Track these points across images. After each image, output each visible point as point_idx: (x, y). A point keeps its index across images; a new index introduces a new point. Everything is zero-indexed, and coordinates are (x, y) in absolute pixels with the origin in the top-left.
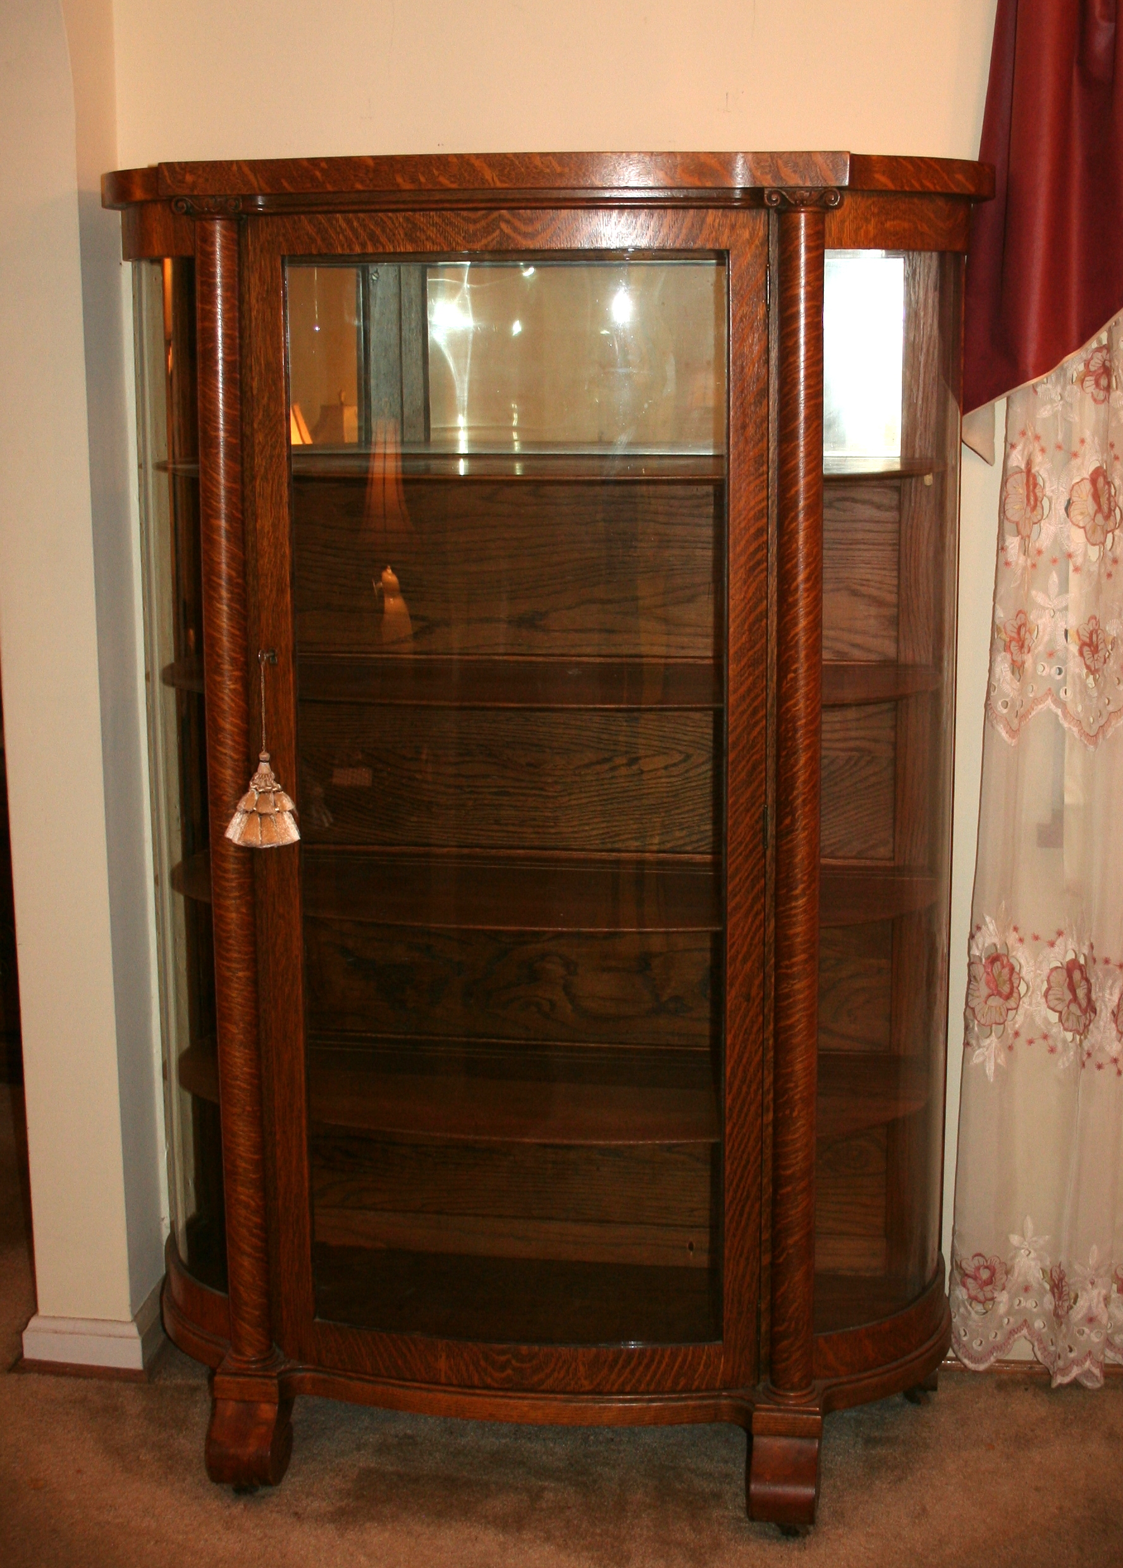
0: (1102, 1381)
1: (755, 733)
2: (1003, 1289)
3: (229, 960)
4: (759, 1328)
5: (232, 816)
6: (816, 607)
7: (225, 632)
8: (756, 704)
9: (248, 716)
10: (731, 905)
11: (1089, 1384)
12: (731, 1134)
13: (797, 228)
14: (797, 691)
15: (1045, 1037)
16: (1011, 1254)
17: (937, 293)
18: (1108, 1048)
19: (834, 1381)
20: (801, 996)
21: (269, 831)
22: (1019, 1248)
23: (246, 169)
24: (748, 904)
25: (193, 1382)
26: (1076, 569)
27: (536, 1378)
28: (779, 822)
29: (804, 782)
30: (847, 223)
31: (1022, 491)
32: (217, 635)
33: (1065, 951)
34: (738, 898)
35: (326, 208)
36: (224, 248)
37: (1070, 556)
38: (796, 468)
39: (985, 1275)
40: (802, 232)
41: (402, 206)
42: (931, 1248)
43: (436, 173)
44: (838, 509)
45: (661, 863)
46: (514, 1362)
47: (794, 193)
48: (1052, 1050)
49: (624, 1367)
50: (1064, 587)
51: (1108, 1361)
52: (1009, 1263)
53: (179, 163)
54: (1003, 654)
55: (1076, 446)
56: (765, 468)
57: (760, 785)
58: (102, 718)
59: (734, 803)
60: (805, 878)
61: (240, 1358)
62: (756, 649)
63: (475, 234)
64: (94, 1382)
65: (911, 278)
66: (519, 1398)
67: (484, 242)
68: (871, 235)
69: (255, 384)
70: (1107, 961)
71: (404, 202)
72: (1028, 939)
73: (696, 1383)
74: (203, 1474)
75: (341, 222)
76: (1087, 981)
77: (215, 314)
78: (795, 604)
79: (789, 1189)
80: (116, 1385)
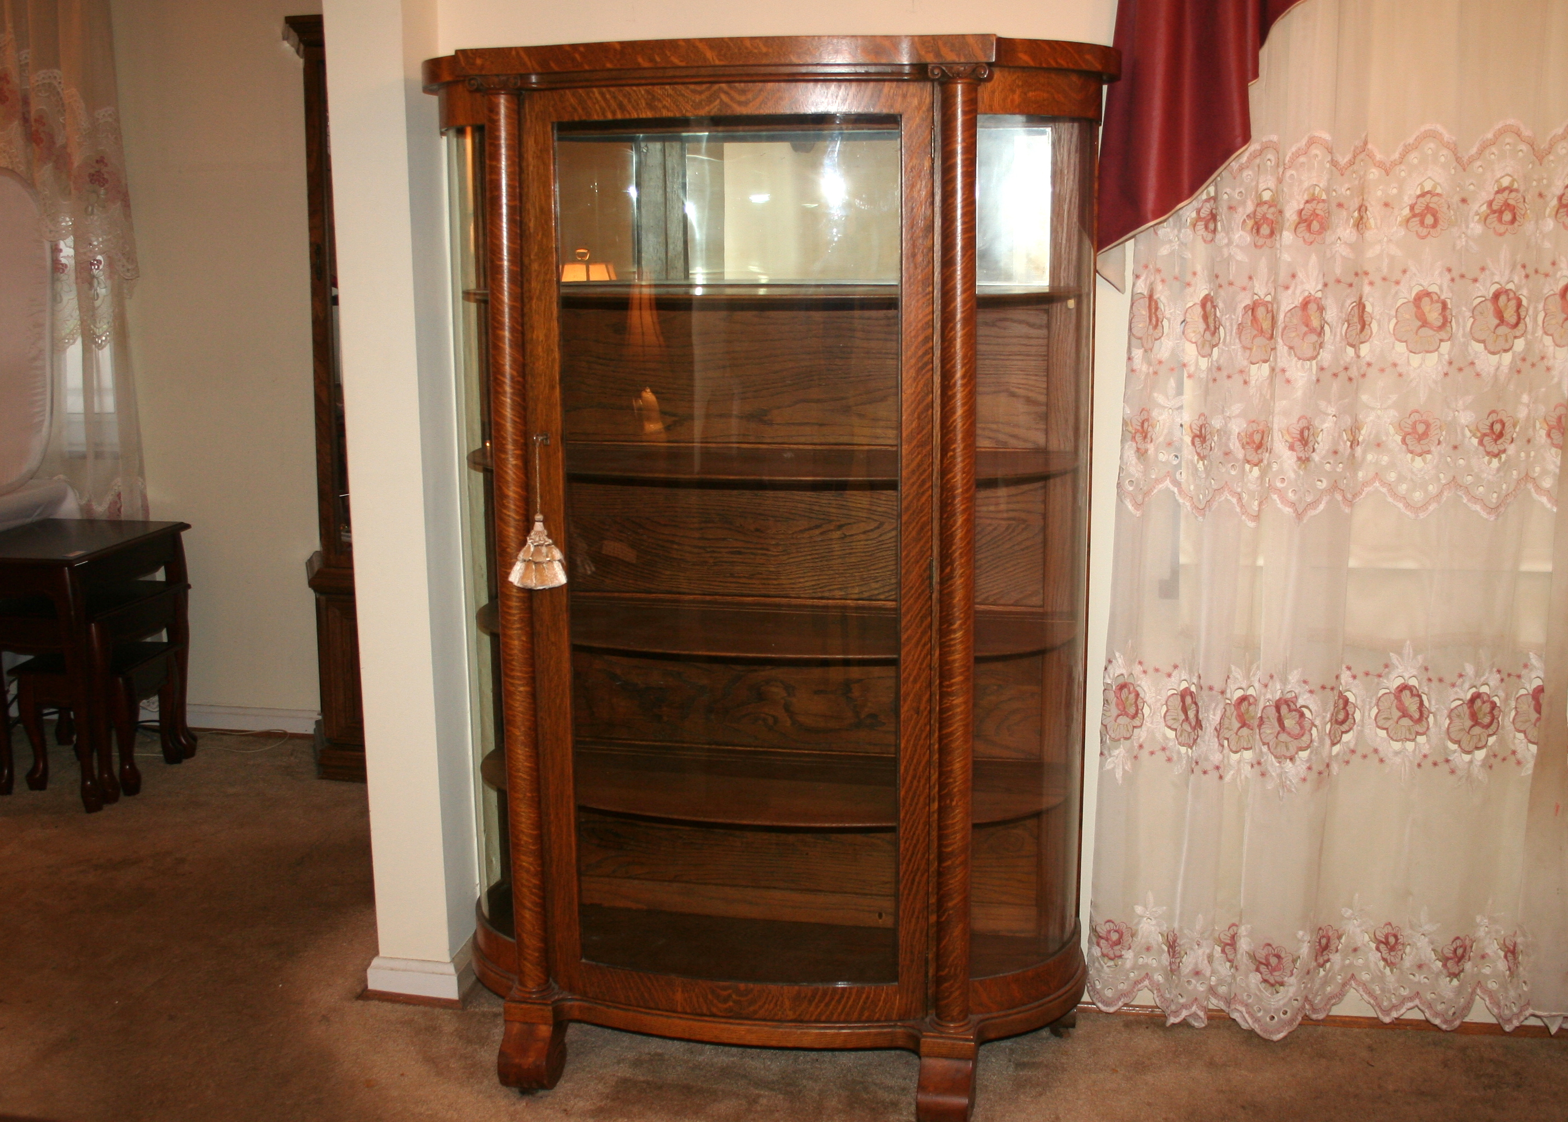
0: (1206, 1021)
1: (923, 499)
2: (1130, 948)
3: (513, 677)
4: (927, 973)
5: (514, 564)
6: (971, 398)
7: (509, 420)
8: (923, 477)
9: (527, 487)
10: (904, 637)
11: (1196, 1024)
12: (904, 820)
13: (955, 96)
14: (955, 466)
15: (1164, 749)
16: (1136, 921)
17: (1078, 155)
18: (1211, 758)
19: (987, 1016)
20: (958, 710)
21: (542, 575)
22: (1142, 917)
23: (522, 53)
24: (918, 636)
25: (495, 1010)
26: (1190, 376)
27: (752, 1009)
28: (942, 570)
29: (961, 539)
30: (996, 94)
31: (1145, 312)
32: (503, 422)
33: (1180, 681)
34: (909, 632)
35: (585, 84)
36: (508, 117)
37: (1184, 365)
38: (954, 288)
39: (1115, 937)
40: (959, 99)
41: (643, 82)
42: (1068, 915)
43: (668, 54)
44: (999, 327)
45: (858, 608)
46: (734, 996)
47: (952, 68)
48: (1169, 760)
49: (820, 1002)
50: (1180, 391)
51: (1211, 1007)
52: (1134, 928)
53: (471, 50)
54: (1130, 442)
55: (1189, 278)
56: (930, 289)
57: (927, 542)
58: (425, 491)
59: (907, 556)
60: (962, 615)
61: (524, 989)
62: (924, 433)
63: (700, 102)
64: (422, 1008)
65: (1056, 145)
66: (738, 1024)
67: (707, 109)
68: (1017, 103)
69: (532, 224)
70: (1211, 688)
71: (645, 78)
72: (1150, 671)
73: (877, 1015)
74: (496, 1079)
75: (597, 95)
76: (1196, 704)
77: (500, 168)
78: (954, 396)
79: (949, 863)
80: (437, 1011)
